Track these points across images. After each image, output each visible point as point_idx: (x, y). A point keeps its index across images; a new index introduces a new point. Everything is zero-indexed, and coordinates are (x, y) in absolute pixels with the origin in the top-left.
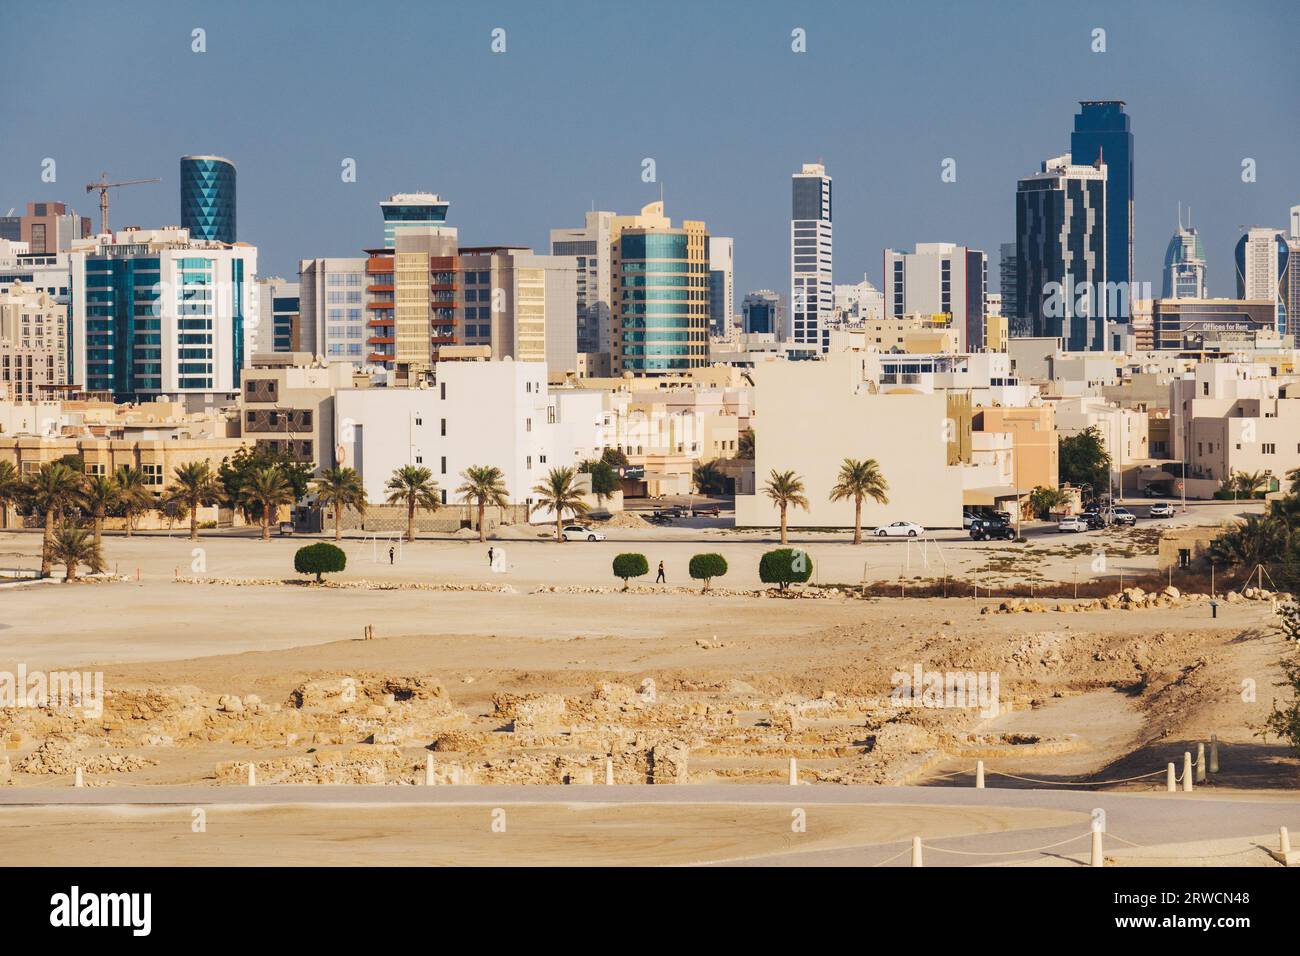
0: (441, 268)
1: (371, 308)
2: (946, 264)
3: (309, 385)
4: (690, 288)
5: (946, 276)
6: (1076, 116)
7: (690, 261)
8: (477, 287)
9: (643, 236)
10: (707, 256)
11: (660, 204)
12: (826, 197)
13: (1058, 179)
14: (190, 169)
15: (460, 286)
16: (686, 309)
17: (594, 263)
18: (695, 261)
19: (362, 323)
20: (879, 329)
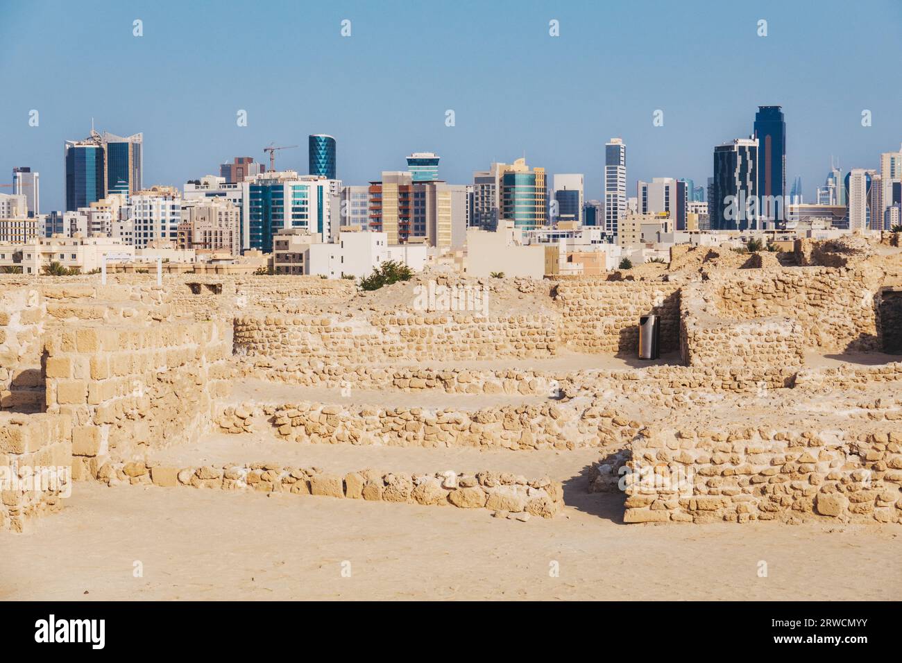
0: (403, 192)
1: (371, 209)
2: (667, 188)
3: (302, 243)
4: (537, 200)
5: (667, 193)
6: (757, 114)
7: (536, 187)
8: (420, 199)
9: (514, 175)
10: (545, 184)
11: (523, 160)
12: (622, 154)
13: (734, 146)
14: (313, 141)
15: (412, 199)
16: (534, 209)
17: (494, 187)
18: (539, 187)
19: (367, 216)
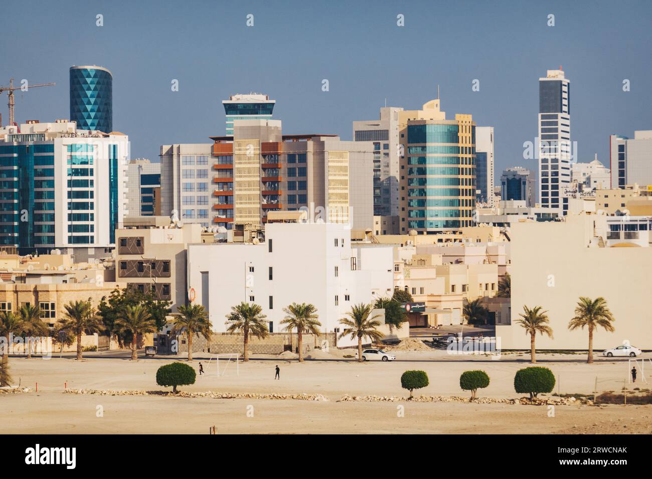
0: (269, 151)
1: (216, 182)
3: (168, 242)
4: (461, 166)
7: (460, 145)
8: (297, 165)
9: (425, 126)
10: (474, 141)
11: (437, 101)
12: (565, 95)
14: (77, 76)
15: (283, 165)
16: (457, 182)
17: (386, 147)
18: (464, 145)
19: (208, 193)
20: (606, 196)
